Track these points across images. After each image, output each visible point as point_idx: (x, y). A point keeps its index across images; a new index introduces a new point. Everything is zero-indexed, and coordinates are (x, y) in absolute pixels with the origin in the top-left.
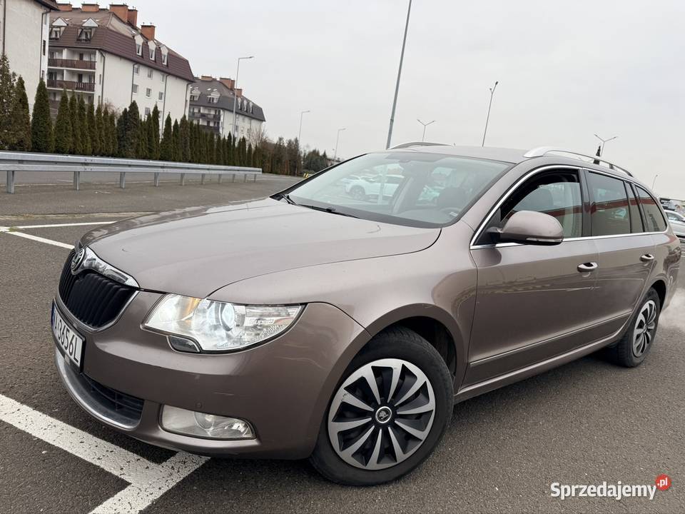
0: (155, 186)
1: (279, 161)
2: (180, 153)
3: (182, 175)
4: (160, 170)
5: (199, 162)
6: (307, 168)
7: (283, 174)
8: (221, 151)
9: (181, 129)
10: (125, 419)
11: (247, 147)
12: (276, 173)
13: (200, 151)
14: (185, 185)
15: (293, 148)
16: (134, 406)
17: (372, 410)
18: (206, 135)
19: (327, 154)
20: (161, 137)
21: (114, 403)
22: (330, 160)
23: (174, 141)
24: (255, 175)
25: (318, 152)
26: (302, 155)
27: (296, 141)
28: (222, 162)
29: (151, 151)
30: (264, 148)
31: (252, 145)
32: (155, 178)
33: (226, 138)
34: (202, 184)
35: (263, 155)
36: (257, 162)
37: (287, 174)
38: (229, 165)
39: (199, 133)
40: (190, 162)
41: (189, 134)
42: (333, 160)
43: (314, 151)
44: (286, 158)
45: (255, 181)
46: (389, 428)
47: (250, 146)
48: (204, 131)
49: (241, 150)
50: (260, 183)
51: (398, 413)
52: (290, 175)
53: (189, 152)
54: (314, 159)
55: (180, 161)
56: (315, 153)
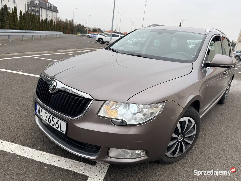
0: (23, 41)
1: (66, 28)
2: (27, 26)
3: (33, 36)
4: (24, 34)
5: (35, 30)
6: (77, 31)
7: (68, 34)
8: (44, 25)
9: (26, 16)
10: (89, 154)
11: (53, 23)
12: (66, 33)
13: (35, 25)
14: (34, 40)
15: (71, 23)
16: (92, 148)
17: (177, 137)
18: (37, 19)
19: (84, 25)
20: (19, 20)
21: (82, 148)
22: (85, 28)
23: (24, 21)
24: (60, 35)
25: (81, 25)
26: (75, 26)
27: (72, 20)
28: (44, 29)
29: (15, 26)
30: (60, 24)
31: (55, 23)
32: (23, 37)
33: (45, 20)
34: (41, 39)
35: (60, 26)
36: (58, 29)
37: (70, 34)
38: (47, 31)
39: (34, 18)
40: (32, 30)
41: (30, 18)
42: (87, 28)
43: (79, 24)
44: (69, 27)
45: (60, 37)
46: (182, 142)
47: (54, 23)
48: (36, 17)
49: (51, 25)
50: (63, 38)
51: (185, 136)
52: (71, 34)
53: (31, 26)
54: (79, 28)
55: (28, 30)
56: (80, 25)
